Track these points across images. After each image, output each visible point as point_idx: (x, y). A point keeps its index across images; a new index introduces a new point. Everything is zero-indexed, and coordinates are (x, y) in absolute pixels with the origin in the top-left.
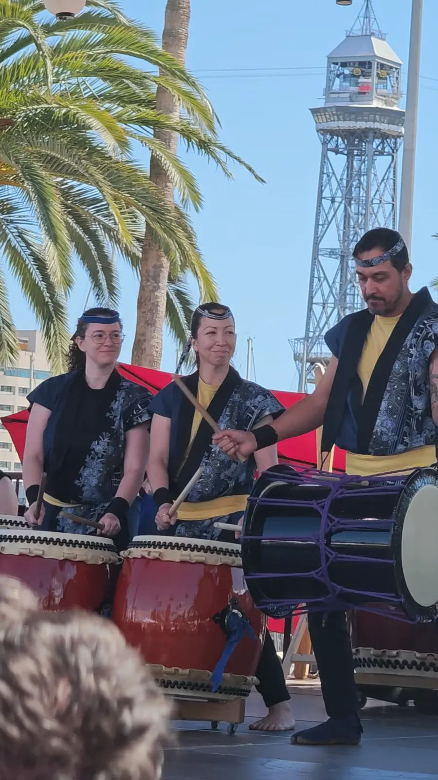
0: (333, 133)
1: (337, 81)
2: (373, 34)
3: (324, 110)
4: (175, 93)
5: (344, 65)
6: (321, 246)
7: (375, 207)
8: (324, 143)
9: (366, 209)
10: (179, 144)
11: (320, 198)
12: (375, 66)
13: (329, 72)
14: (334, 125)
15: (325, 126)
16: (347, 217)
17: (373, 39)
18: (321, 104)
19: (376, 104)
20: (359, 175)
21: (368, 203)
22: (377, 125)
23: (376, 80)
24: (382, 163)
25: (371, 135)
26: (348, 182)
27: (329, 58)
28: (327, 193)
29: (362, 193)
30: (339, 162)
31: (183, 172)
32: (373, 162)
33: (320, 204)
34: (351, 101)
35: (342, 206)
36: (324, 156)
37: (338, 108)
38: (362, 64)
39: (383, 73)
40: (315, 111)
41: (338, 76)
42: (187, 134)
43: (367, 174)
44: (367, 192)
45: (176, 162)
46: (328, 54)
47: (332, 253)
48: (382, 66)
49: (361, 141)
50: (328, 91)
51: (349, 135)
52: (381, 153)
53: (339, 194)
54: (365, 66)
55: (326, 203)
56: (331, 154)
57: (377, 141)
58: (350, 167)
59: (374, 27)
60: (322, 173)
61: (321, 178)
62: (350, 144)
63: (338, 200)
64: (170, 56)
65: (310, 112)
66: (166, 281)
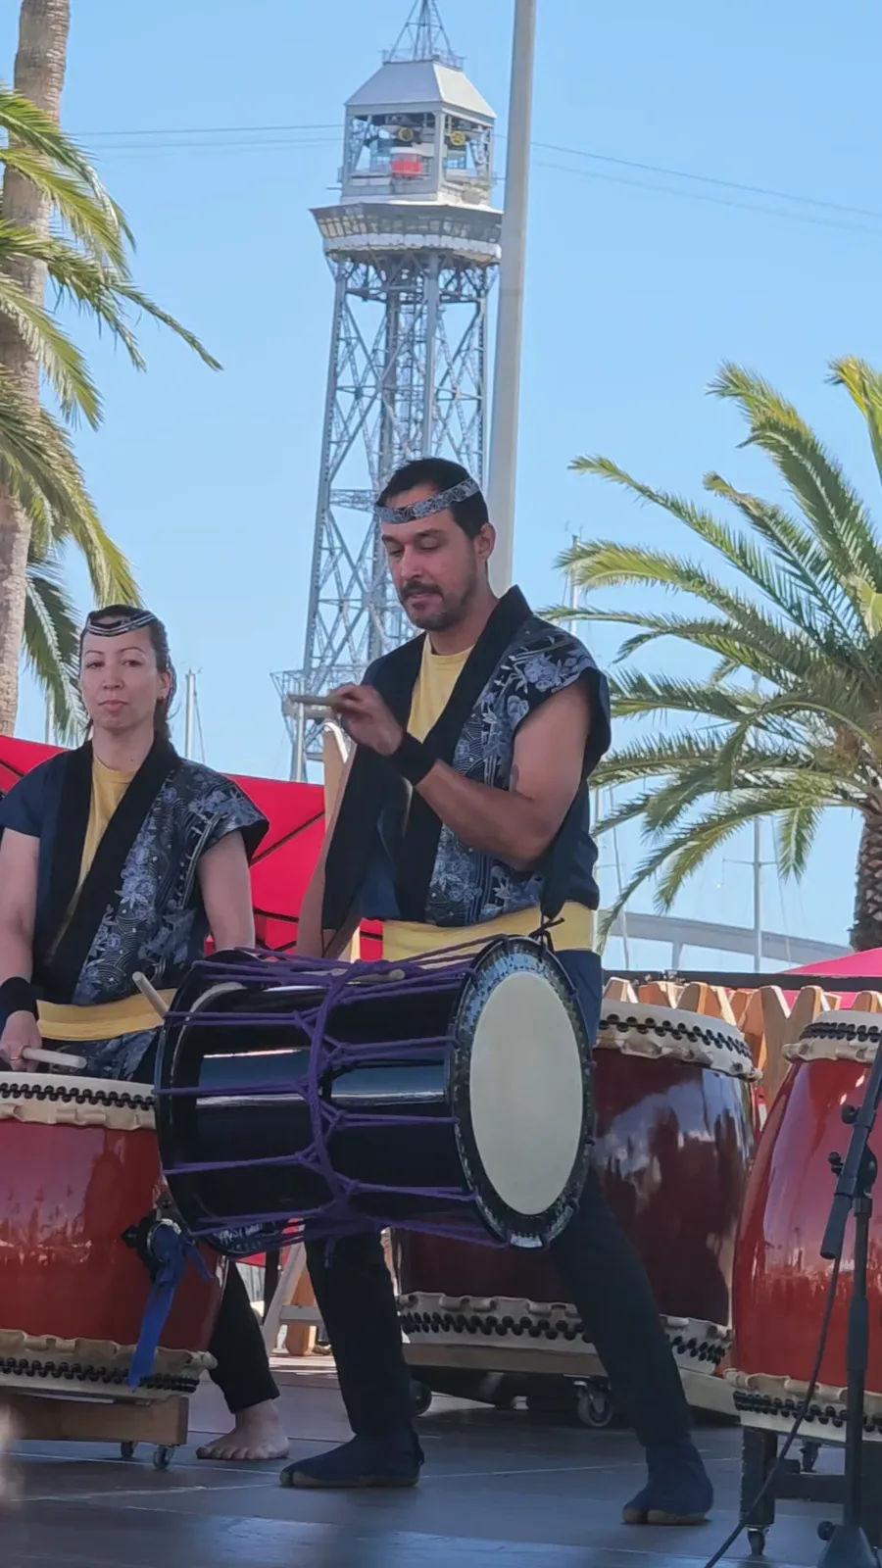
0: (357, 257)
1: (366, 152)
2: (436, 58)
3: (340, 210)
4: (43, 184)
5: (379, 120)
6: (334, 486)
7: (444, 406)
8: (341, 279)
9: (425, 411)
11: (333, 388)
12: (441, 121)
13: (350, 134)
14: (361, 241)
15: (342, 244)
16: (386, 425)
17: (437, 68)
18: (333, 200)
19: (442, 199)
20: (411, 342)
21: (427, 398)
22: (446, 242)
23: (443, 148)
24: (456, 318)
25: (434, 262)
26: (387, 358)
27: (348, 106)
28: (345, 379)
29: (417, 379)
30: (369, 316)
31: (60, 344)
32: (438, 315)
33: (331, 401)
34: (394, 192)
35: (377, 404)
36: (340, 304)
37: (369, 208)
38: (416, 119)
39: (458, 137)
40: (320, 214)
41: (367, 143)
42: (64, 269)
43: (427, 340)
44: (427, 377)
45: (45, 323)
46: (344, 101)
47: (356, 499)
48: (456, 122)
49: (413, 273)
50: (348, 173)
51: (392, 262)
52: (455, 298)
53: (371, 380)
54: (416, 124)
55: (345, 399)
56: (353, 301)
57: (446, 274)
58: (391, 325)
59: (440, 45)
60: (336, 338)
61: (334, 350)
62: (393, 280)
63: (369, 392)
64: (32, 107)
65: (311, 216)
66: (24, 559)
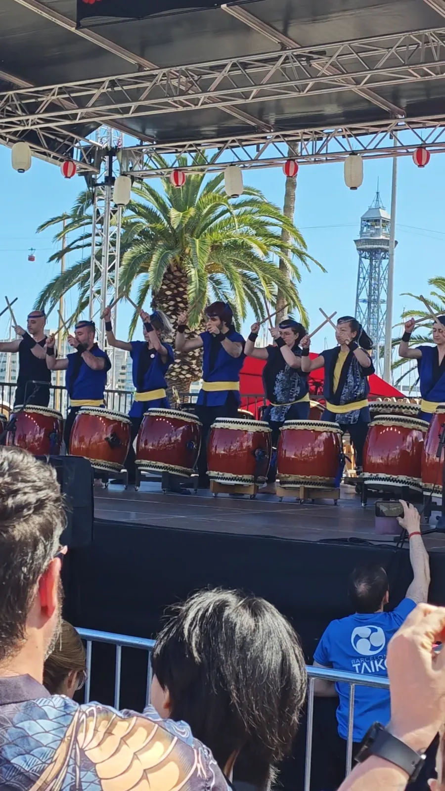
0: (364, 250)
1: (365, 228)
2: (380, 208)
3: (360, 240)
4: (289, 231)
5: (368, 221)
6: (360, 298)
7: (382, 281)
8: (360, 255)
9: (378, 282)
10: (290, 254)
11: (359, 277)
12: (381, 221)
13: (362, 224)
14: (364, 247)
15: (360, 247)
16: (370, 285)
17: (380, 210)
18: (359, 238)
19: (382, 237)
20: (375, 267)
21: (379, 279)
22: (382, 246)
23: (382, 227)
24: (385, 263)
25: (380, 251)
26: (370, 270)
27: (362, 218)
28: (361, 276)
29: (377, 275)
30: (366, 262)
31: (293, 266)
32: (381, 262)
33: (359, 280)
34: (371, 236)
35: (368, 281)
36: (360, 259)
37: (365, 239)
38: (376, 221)
39: (384, 224)
40: (356, 241)
41: (365, 226)
42: (294, 251)
43: (379, 267)
44: (379, 275)
45: (289, 261)
46: (361, 216)
47: (364, 301)
48: (384, 221)
49: (376, 253)
50: (361, 232)
51: (370, 251)
52: (384, 258)
53: (367, 276)
54: (377, 221)
55: (361, 280)
56: (363, 259)
57: (382, 253)
58: (371, 264)
59: (381, 205)
60: (359, 267)
61: (359, 269)
62: (371, 255)
63: (367, 278)
64: (287, 217)
65: (354, 242)
66: (286, 312)
